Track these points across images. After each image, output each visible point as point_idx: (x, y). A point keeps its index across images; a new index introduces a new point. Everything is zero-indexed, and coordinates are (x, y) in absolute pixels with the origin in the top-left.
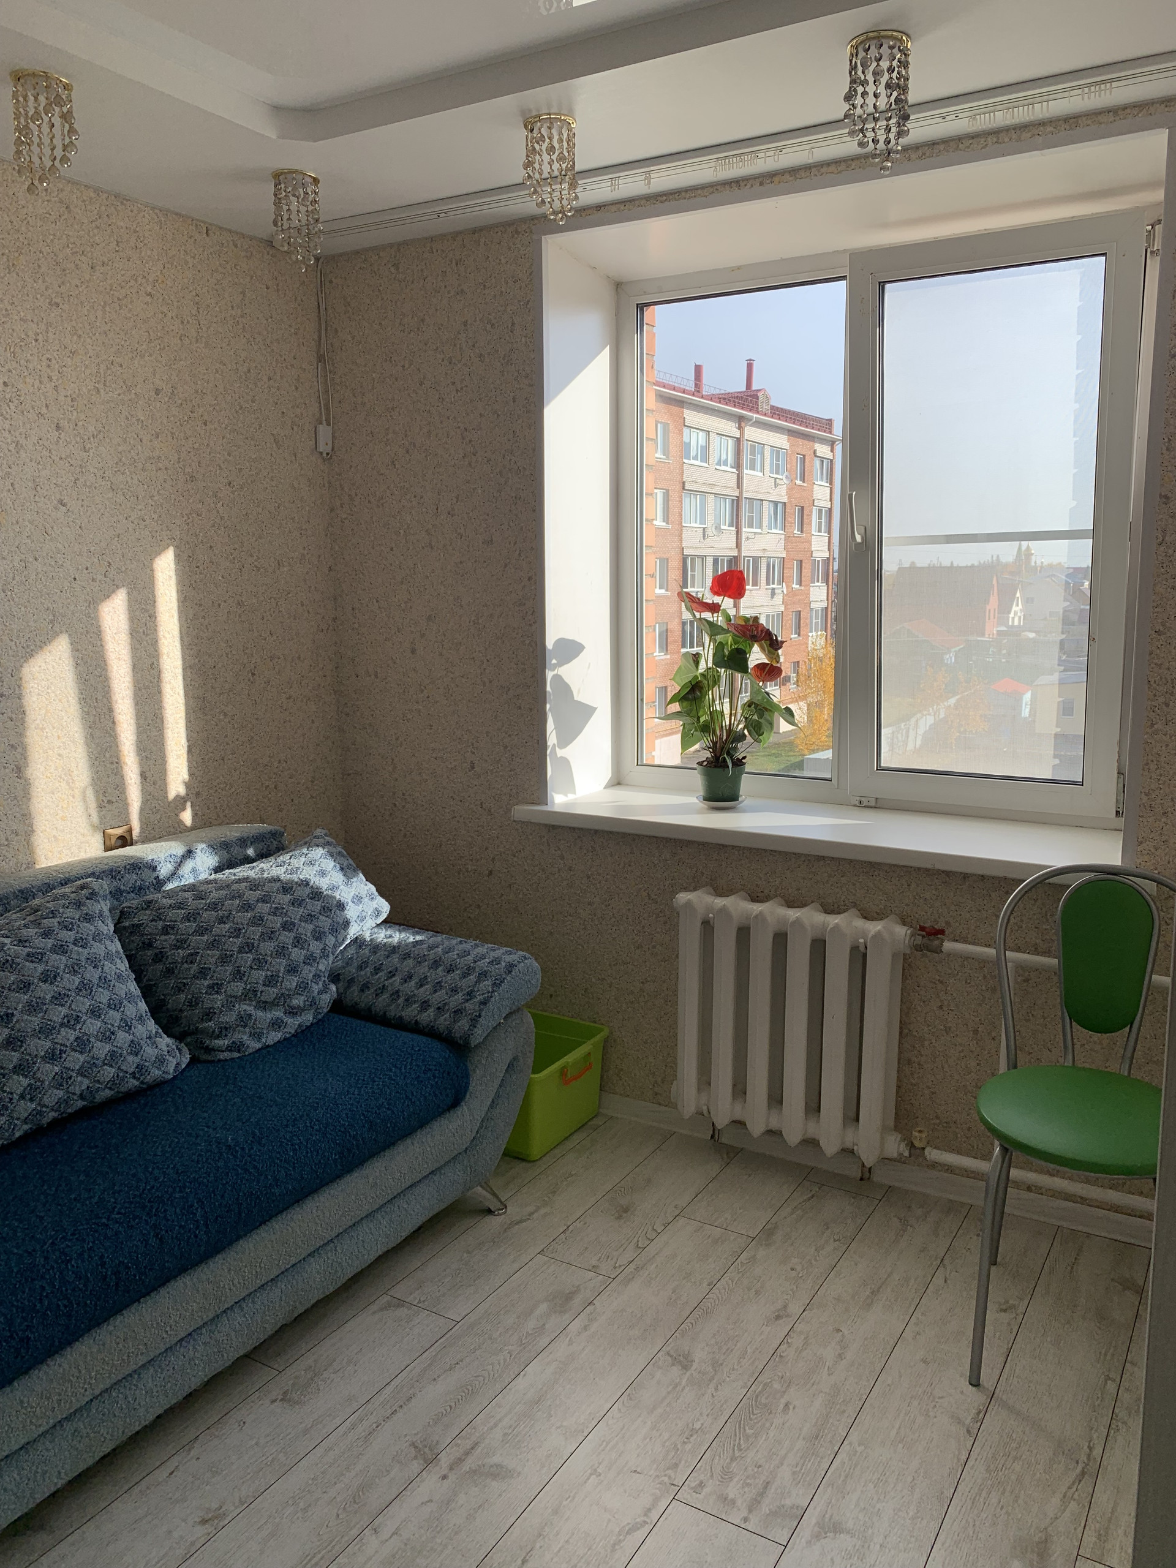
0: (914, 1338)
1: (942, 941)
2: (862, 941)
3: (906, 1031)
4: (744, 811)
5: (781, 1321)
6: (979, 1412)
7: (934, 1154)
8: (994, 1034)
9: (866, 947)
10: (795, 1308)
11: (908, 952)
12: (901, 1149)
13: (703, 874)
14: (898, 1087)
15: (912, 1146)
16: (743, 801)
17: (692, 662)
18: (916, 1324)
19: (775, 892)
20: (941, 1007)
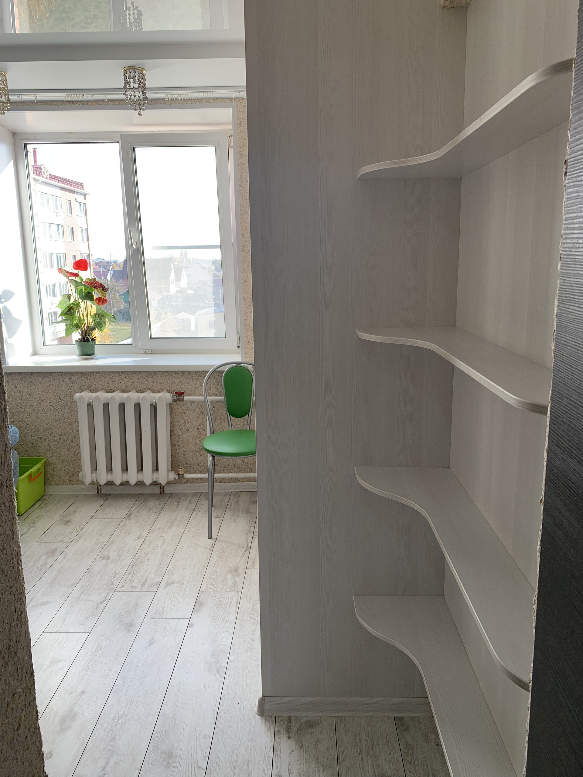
0: (188, 532)
1: (184, 396)
2: (154, 401)
3: (172, 434)
4: (97, 359)
5: (140, 539)
6: (213, 544)
7: (187, 476)
8: (204, 428)
9: (156, 404)
10: (144, 534)
11: (172, 403)
12: (175, 477)
13: (84, 386)
14: (172, 456)
15: (179, 474)
16: (96, 355)
17: (67, 298)
18: (188, 528)
19: (116, 389)
20: (185, 422)
